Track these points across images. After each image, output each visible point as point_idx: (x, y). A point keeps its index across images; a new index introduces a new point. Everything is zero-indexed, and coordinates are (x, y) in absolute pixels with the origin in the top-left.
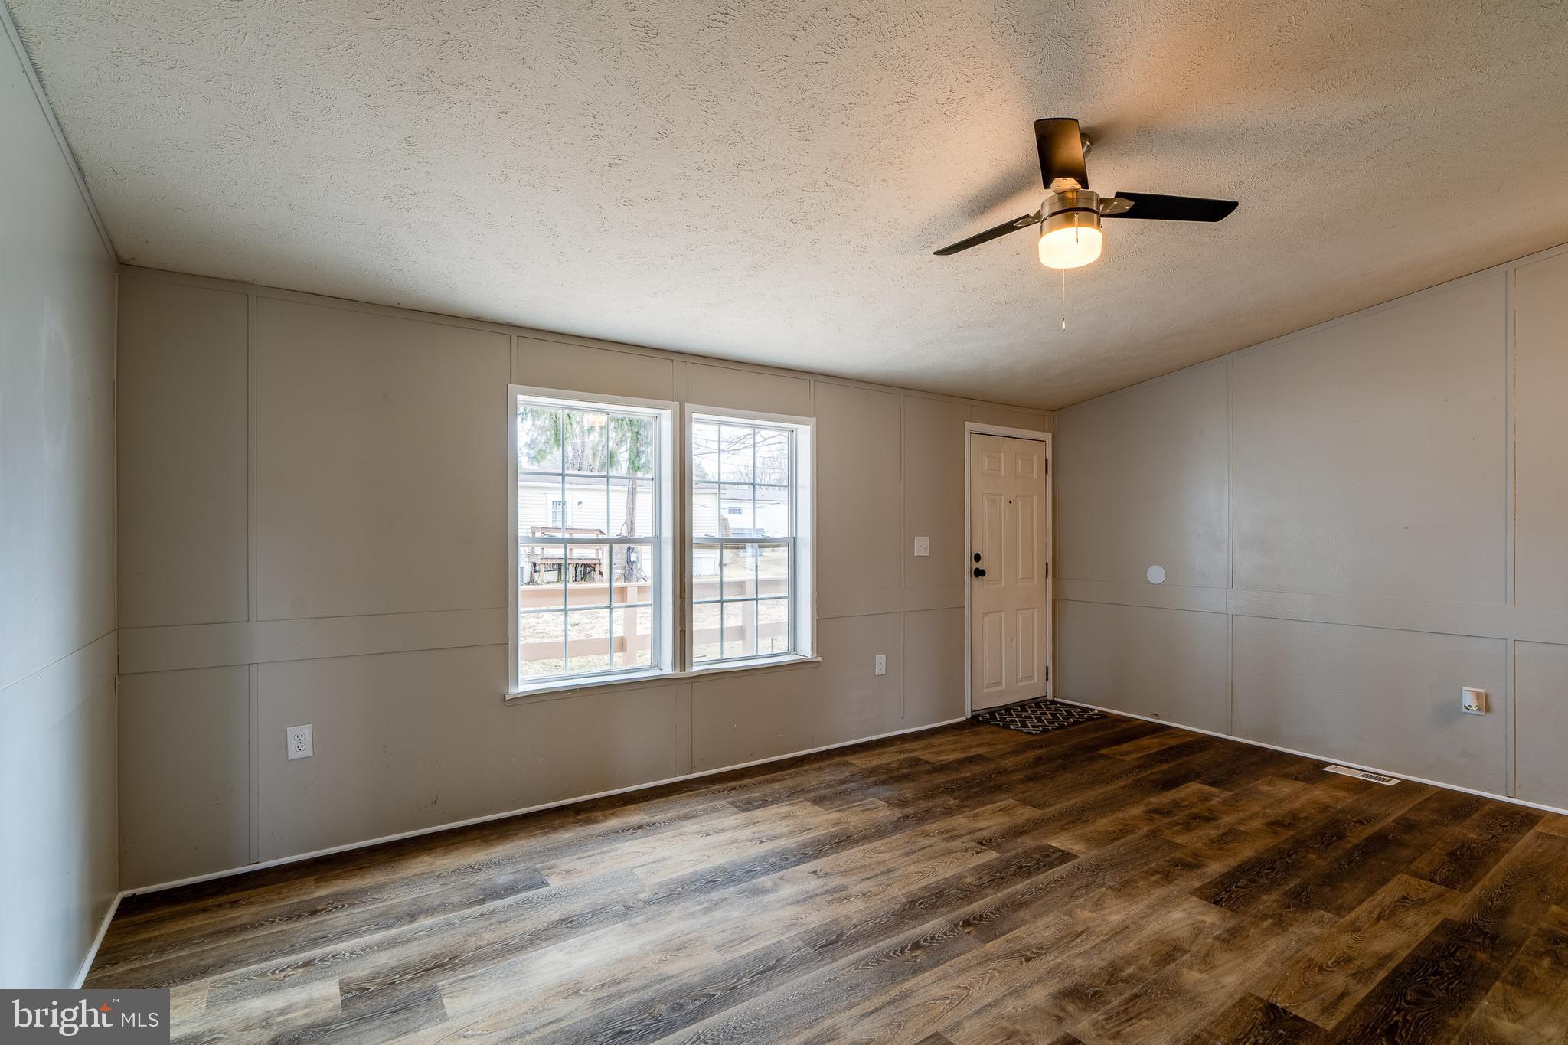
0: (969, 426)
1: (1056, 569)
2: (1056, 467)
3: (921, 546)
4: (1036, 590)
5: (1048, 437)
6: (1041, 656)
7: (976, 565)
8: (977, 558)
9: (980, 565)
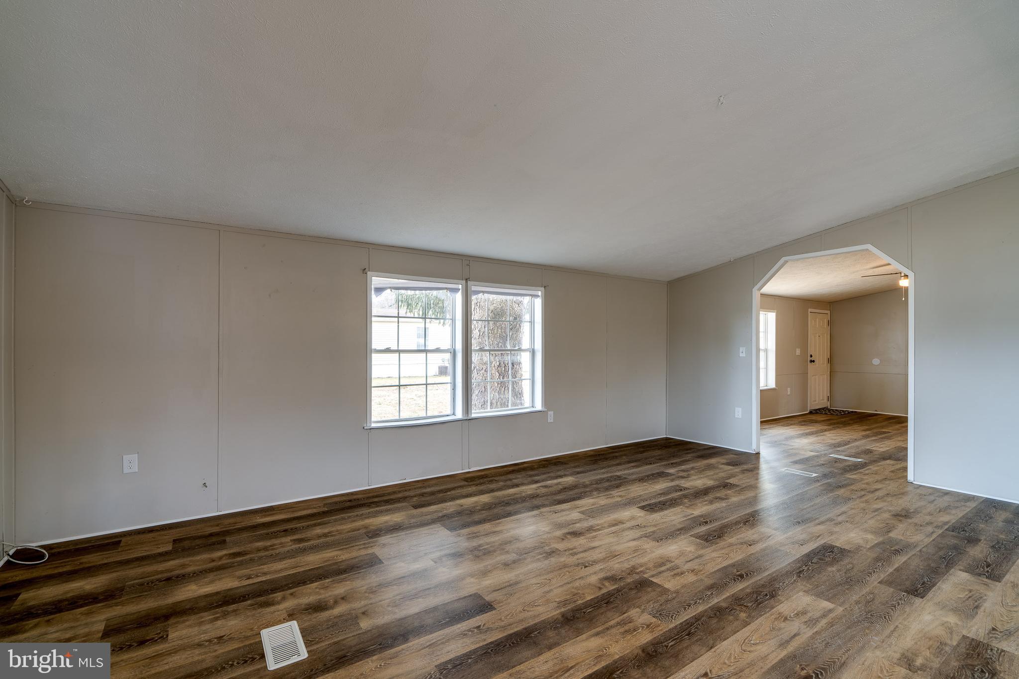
0: (810, 310)
1: (830, 360)
2: (830, 323)
3: (798, 352)
4: (826, 367)
5: (829, 312)
6: (827, 393)
7: (811, 359)
8: (811, 356)
9: (812, 359)
